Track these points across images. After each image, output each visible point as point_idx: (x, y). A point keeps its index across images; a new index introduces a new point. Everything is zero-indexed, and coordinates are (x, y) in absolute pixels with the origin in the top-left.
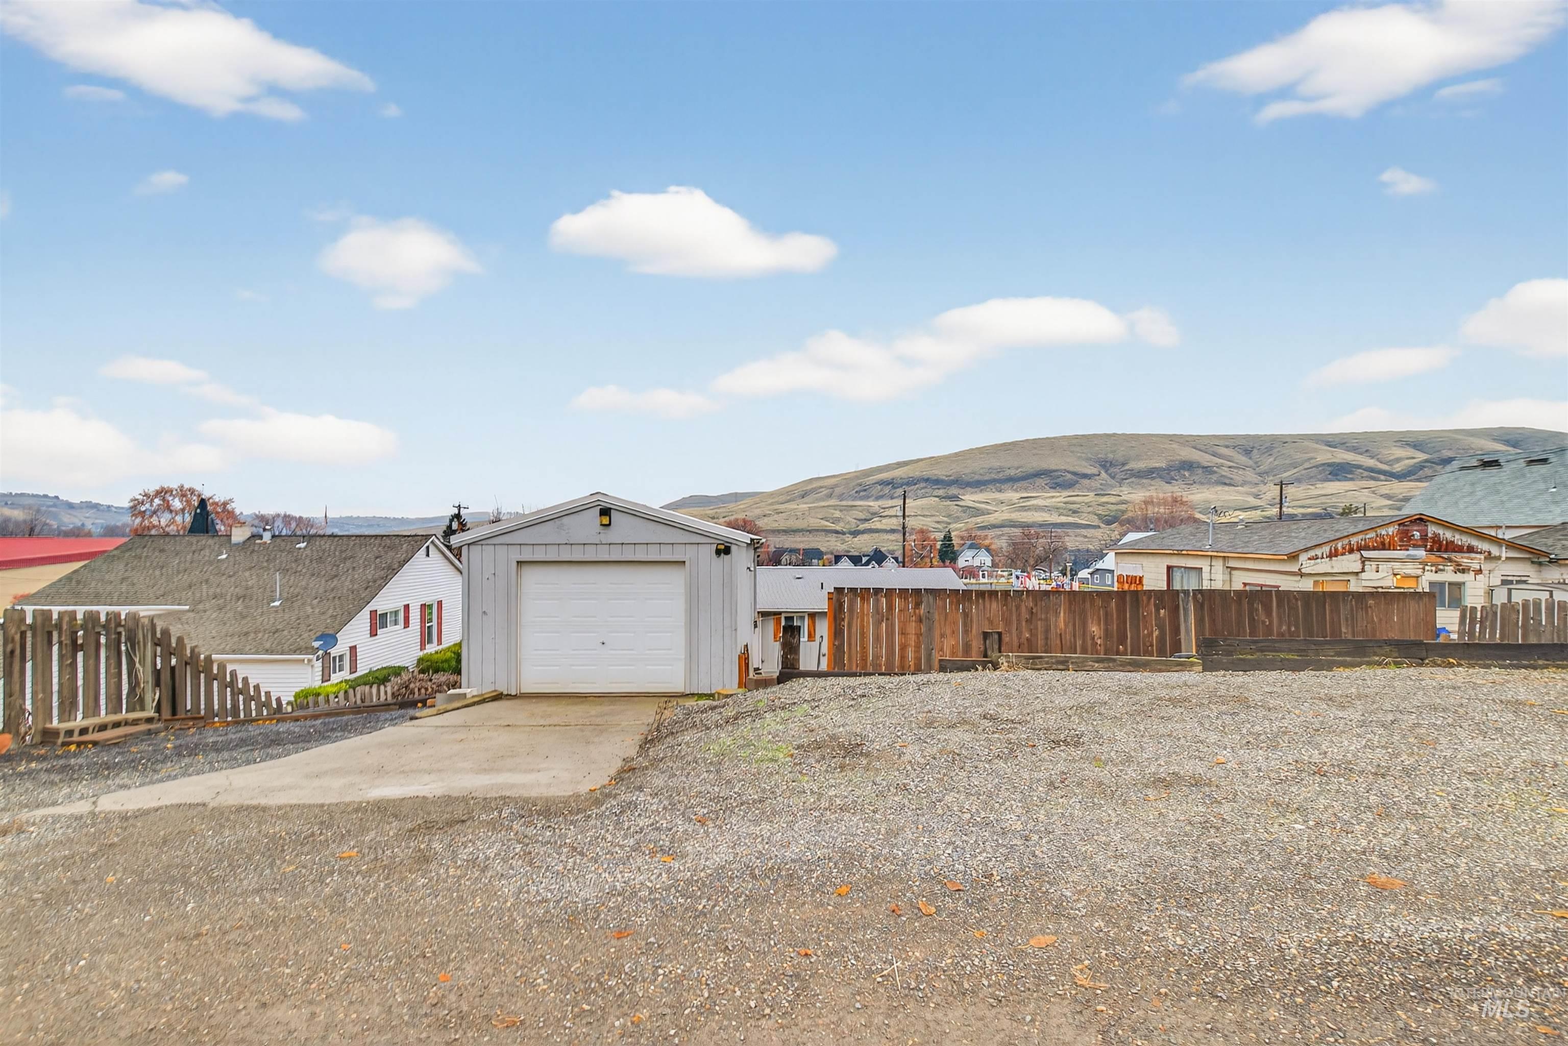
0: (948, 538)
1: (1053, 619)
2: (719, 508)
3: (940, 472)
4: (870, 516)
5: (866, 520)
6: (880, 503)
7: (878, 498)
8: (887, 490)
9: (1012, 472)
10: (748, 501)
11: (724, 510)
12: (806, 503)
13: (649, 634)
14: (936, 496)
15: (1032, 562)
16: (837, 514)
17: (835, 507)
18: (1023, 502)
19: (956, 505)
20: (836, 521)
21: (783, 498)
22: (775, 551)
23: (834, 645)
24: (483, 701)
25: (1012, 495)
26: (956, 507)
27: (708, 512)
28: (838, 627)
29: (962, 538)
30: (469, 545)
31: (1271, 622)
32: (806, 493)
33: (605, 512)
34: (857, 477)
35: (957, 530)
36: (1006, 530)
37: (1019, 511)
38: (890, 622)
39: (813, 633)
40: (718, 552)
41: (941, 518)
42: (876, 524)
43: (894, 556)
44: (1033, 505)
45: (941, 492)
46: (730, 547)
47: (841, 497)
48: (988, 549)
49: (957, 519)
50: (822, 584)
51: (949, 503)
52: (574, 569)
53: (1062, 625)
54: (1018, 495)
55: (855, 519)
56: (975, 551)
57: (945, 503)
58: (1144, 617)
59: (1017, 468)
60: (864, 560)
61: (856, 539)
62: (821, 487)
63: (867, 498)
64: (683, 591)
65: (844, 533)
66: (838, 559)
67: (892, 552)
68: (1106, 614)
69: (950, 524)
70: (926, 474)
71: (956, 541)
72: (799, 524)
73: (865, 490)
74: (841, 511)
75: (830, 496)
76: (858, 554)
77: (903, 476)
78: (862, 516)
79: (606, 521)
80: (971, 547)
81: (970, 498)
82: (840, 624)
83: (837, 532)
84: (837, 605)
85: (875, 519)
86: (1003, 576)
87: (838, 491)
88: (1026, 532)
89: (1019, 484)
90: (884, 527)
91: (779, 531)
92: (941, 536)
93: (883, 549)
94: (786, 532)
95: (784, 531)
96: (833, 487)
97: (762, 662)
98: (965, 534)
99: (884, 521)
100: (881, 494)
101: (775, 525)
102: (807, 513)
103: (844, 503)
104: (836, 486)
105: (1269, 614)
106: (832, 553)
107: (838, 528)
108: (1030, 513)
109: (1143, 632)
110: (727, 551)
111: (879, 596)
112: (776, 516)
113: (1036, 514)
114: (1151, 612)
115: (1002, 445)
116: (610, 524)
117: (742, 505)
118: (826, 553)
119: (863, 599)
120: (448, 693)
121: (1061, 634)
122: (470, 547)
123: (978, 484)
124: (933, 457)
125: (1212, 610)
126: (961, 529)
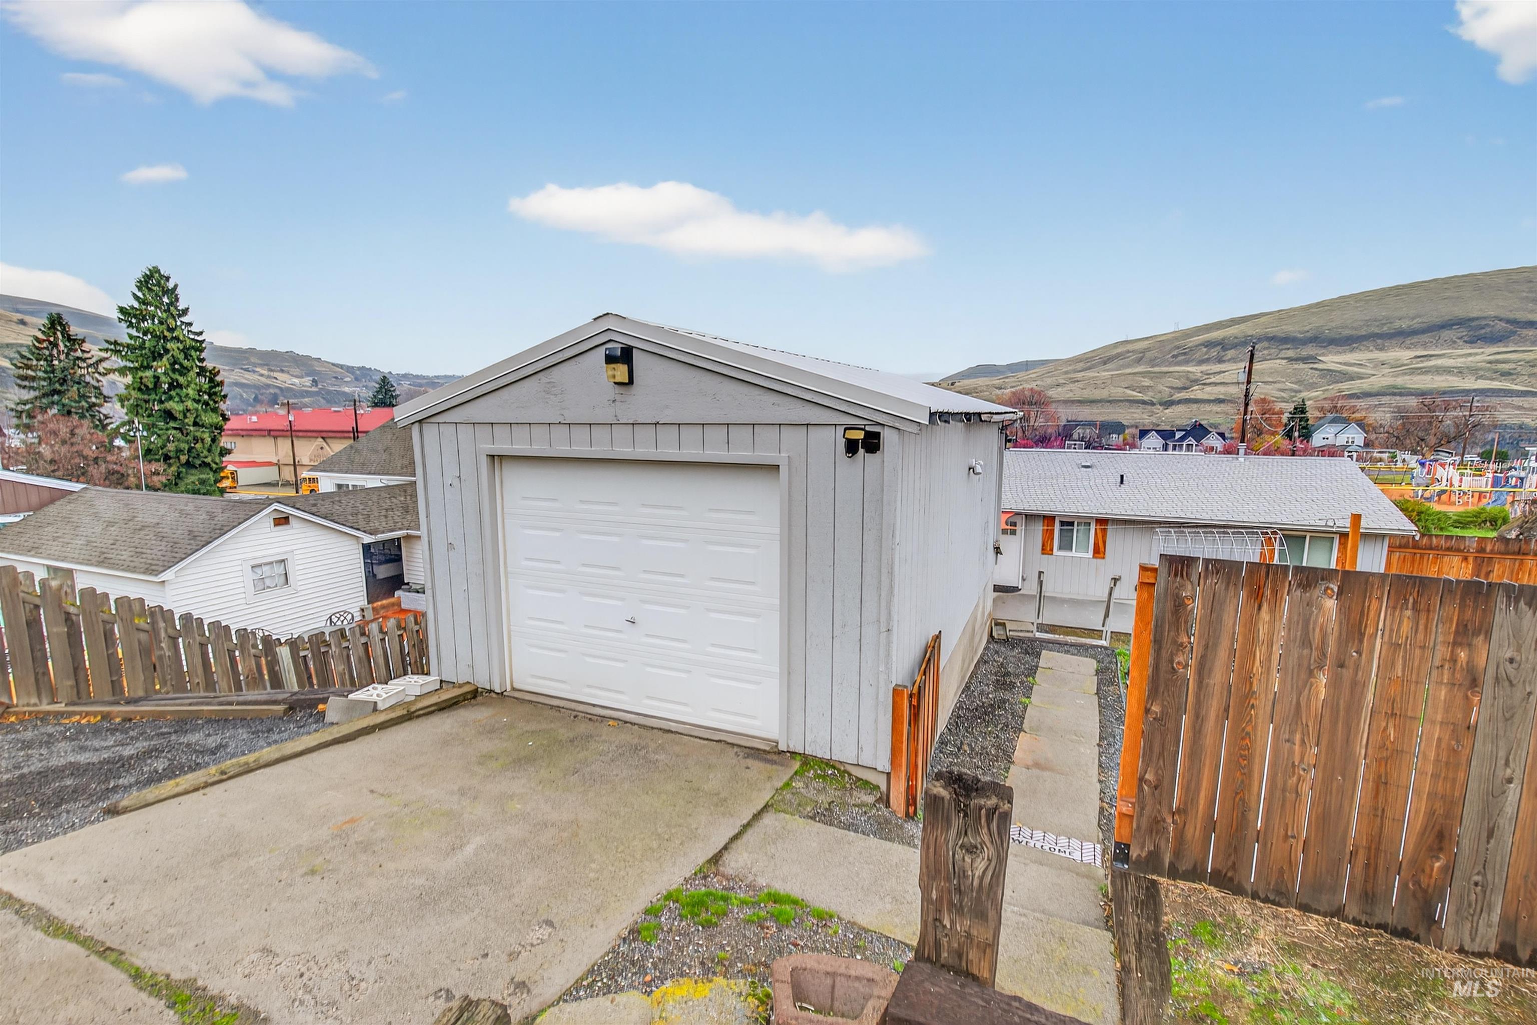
0: (1300, 410)
2: (1007, 378)
3: (1290, 328)
4: (1188, 384)
5: (1185, 388)
6: (1204, 368)
7: (1201, 362)
8: (1214, 353)
9: (1404, 325)
10: (1040, 370)
11: (1013, 379)
12: (1107, 370)
13: (713, 615)
14: (1282, 359)
15: (1432, 440)
16: (1147, 382)
17: (1143, 374)
18: (1417, 363)
19: (1312, 368)
20: (1143, 389)
21: (1080, 366)
22: (1065, 426)
23: (1147, 711)
24: (410, 717)
25: (1404, 355)
26: (1311, 371)
27: (994, 382)
28: (1164, 666)
29: (1321, 409)
30: (420, 421)
32: (1108, 359)
33: (626, 356)
34: (1176, 339)
35: (1313, 398)
36: (1385, 400)
37: (1411, 374)
38: (1347, 674)
39: (1101, 545)
40: (852, 447)
41: (1289, 385)
42: (1197, 393)
43: (1218, 431)
44: (1431, 367)
45: (1291, 353)
46: (877, 435)
47: (1153, 362)
48: (1361, 424)
49: (1312, 386)
50: (1122, 477)
51: (1302, 366)
54: (1413, 354)
55: (1169, 387)
56: (1340, 426)
57: (1296, 366)
59: (1413, 319)
60: (1178, 435)
61: (1167, 411)
62: (1128, 352)
63: (1186, 362)
64: (777, 531)
65: (1153, 404)
66: (1143, 433)
67: (1216, 426)
69: (1300, 391)
70: (1271, 331)
71: (1312, 414)
72: (1102, 394)
73: (1185, 354)
74: (1152, 379)
75: (1139, 361)
76: (1168, 428)
77: (1239, 335)
78: (1178, 383)
79: (621, 373)
80: (1334, 421)
81: (1332, 360)
82: (1172, 662)
83: (1144, 402)
84: (1170, 605)
85: (1194, 388)
86: (1381, 460)
87: (1148, 355)
88: (1427, 401)
89: (1415, 339)
90: (1206, 397)
91: (1073, 402)
92: (1290, 407)
93: (1202, 423)
94: (1081, 402)
95: (1079, 402)
96: (1144, 351)
97: (1024, 580)
98: (1327, 405)
99: (1208, 389)
100: (1206, 357)
101: (1070, 395)
102: (1109, 382)
103: (1157, 369)
104: (1148, 349)
106: (1137, 427)
107: (1146, 398)
108: (1428, 378)
110: (872, 443)
111: (1317, 592)
112: (1071, 385)
113: (1438, 378)
115: (1391, 289)
116: (631, 381)
117: (1033, 374)
118: (1128, 427)
119: (1257, 596)
120: (351, 696)
122: (425, 426)
123: (1349, 342)
124: (1281, 311)
126: (1318, 396)
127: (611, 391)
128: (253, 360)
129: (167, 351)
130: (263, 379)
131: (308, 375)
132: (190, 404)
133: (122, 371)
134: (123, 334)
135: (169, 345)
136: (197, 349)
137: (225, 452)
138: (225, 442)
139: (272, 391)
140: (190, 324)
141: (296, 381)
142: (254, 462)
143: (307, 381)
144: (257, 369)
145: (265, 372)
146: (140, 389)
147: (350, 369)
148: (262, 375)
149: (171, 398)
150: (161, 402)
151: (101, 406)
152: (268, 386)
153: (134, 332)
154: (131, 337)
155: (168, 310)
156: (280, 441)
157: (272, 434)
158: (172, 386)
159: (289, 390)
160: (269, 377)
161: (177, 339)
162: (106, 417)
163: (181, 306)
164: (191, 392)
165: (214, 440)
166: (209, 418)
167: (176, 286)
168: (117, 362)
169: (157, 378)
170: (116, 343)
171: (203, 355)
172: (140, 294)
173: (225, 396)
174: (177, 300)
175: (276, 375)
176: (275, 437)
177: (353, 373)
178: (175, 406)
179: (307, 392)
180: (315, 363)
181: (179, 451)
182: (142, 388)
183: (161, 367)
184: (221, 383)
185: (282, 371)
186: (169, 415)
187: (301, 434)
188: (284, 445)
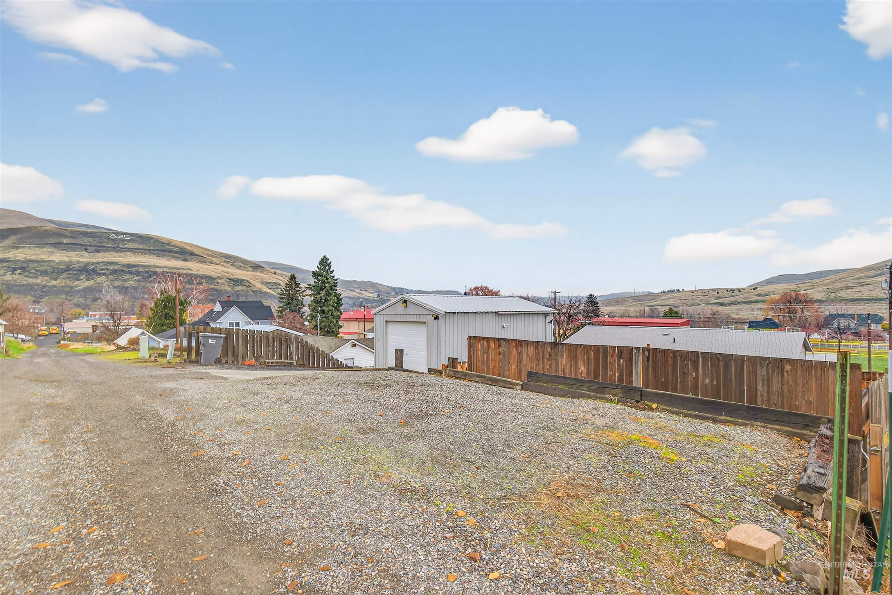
1: (560, 360)
31: (697, 375)
33: (405, 302)
38: (488, 354)
40: (435, 318)
46: (438, 316)
52: (397, 323)
53: (564, 363)
58: (611, 363)
64: (427, 335)
68: (588, 359)
79: (404, 305)
105: (696, 369)
109: (610, 372)
114: (615, 361)
117: (827, 280)
119: (478, 342)
121: (564, 369)
122: (376, 315)
125: (655, 363)
127: (403, 308)
128: (355, 286)
129: (325, 287)
130: (357, 294)
131: (376, 292)
132: (331, 308)
133: (311, 296)
134: (312, 281)
135: (326, 285)
136: (334, 286)
137: (341, 327)
138: (340, 323)
139: (360, 300)
140: (334, 277)
141: (371, 295)
142: (350, 332)
143: (375, 295)
144: (356, 290)
145: (358, 291)
146: (315, 302)
147: (394, 289)
148: (357, 293)
149: (324, 305)
150: (321, 307)
151: (302, 308)
152: (359, 298)
153: (316, 280)
154: (315, 282)
155: (327, 272)
156: (360, 323)
157: (357, 320)
158: (325, 301)
159: (368, 299)
160: (360, 293)
161: (329, 282)
162: (303, 313)
163: (332, 269)
164: (331, 303)
165: (337, 322)
166: (336, 313)
167: (331, 262)
168: (308, 292)
169: (321, 297)
170: (310, 285)
171: (337, 288)
172: (319, 266)
173: (342, 305)
174: (330, 268)
175: (362, 292)
176: (359, 321)
177: (395, 291)
178: (325, 308)
179: (374, 300)
180: (379, 286)
181: (325, 326)
182: (317, 302)
183: (323, 293)
184: (341, 299)
185: (366, 291)
186: (323, 312)
187: (368, 320)
188: (362, 324)
